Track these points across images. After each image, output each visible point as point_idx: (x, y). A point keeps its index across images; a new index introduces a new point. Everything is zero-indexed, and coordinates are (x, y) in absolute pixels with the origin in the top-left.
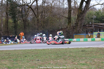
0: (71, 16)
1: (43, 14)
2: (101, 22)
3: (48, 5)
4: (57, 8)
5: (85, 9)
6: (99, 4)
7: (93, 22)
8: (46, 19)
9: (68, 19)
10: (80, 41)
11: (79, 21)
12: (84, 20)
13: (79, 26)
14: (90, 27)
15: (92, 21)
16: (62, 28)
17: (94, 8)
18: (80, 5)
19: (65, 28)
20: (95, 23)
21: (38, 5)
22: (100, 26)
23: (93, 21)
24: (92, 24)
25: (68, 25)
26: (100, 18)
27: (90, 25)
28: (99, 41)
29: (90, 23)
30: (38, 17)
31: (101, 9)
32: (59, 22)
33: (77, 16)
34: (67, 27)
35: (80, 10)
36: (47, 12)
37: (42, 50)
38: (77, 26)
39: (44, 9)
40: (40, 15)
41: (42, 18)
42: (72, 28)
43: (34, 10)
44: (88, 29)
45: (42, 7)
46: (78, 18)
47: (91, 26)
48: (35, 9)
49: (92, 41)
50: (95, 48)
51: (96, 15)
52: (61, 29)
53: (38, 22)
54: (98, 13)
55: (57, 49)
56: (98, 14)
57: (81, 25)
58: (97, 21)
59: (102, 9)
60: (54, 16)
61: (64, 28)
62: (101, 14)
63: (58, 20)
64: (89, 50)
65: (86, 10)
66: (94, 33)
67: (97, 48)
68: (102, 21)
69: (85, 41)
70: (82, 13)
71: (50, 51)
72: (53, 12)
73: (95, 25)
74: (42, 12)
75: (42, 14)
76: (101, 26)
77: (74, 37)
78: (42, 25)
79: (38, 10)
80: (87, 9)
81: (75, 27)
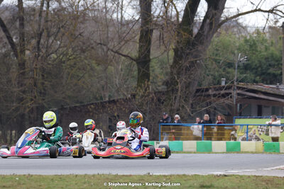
0: (149, 51)
1: (42, 41)
2: (264, 81)
3: (64, 9)
4: (95, 19)
5: (206, 28)
6: (260, 10)
7: (235, 78)
8: (55, 60)
9: (138, 63)
10: (184, 150)
11: (179, 74)
12: (199, 71)
13: (179, 94)
14: (224, 96)
15: (228, 73)
16: (116, 98)
17: (238, 25)
18: (186, 10)
19: (126, 100)
20: (241, 85)
21: (24, 6)
22: (262, 96)
23: (236, 74)
24: (229, 88)
25: (139, 85)
26: (260, 62)
27: (222, 92)
28: (256, 153)
29: (223, 84)
30: (23, 52)
31: (267, 30)
32: (103, 75)
33: (172, 53)
34: (134, 96)
35: (184, 30)
36: (60, 34)
37: (53, 179)
38: (174, 91)
39: (47, 21)
40: (29, 47)
41: (37, 57)
42: (153, 99)
43: (8, 26)
44: (214, 105)
45: (40, 15)
46: (175, 62)
47: (228, 94)
48: (13, 20)
49: (229, 151)
50: (249, 177)
51: (244, 52)
52: (110, 102)
53: (23, 74)
54: (255, 44)
55: (107, 179)
56: (251, 46)
57: (186, 88)
58: (249, 75)
59: (270, 27)
60: (83, 51)
61: (122, 97)
62: (266, 49)
63: (98, 68)
64: (229, 184)
65: (209, 31)
66: (239, 121)
67: (255, 176)
68: (269, 74)
69: (203, 153)
70: (194, 45)
71: (85, 183)
72: (80, 34)
73: (243, 89)
74: (40, 35)
75: (39, 42)
76: (265, 93)
77: (160, 136)
78: (39, 85)
79: (22, 25)
80: (211, 29)
81: (163, 98)
